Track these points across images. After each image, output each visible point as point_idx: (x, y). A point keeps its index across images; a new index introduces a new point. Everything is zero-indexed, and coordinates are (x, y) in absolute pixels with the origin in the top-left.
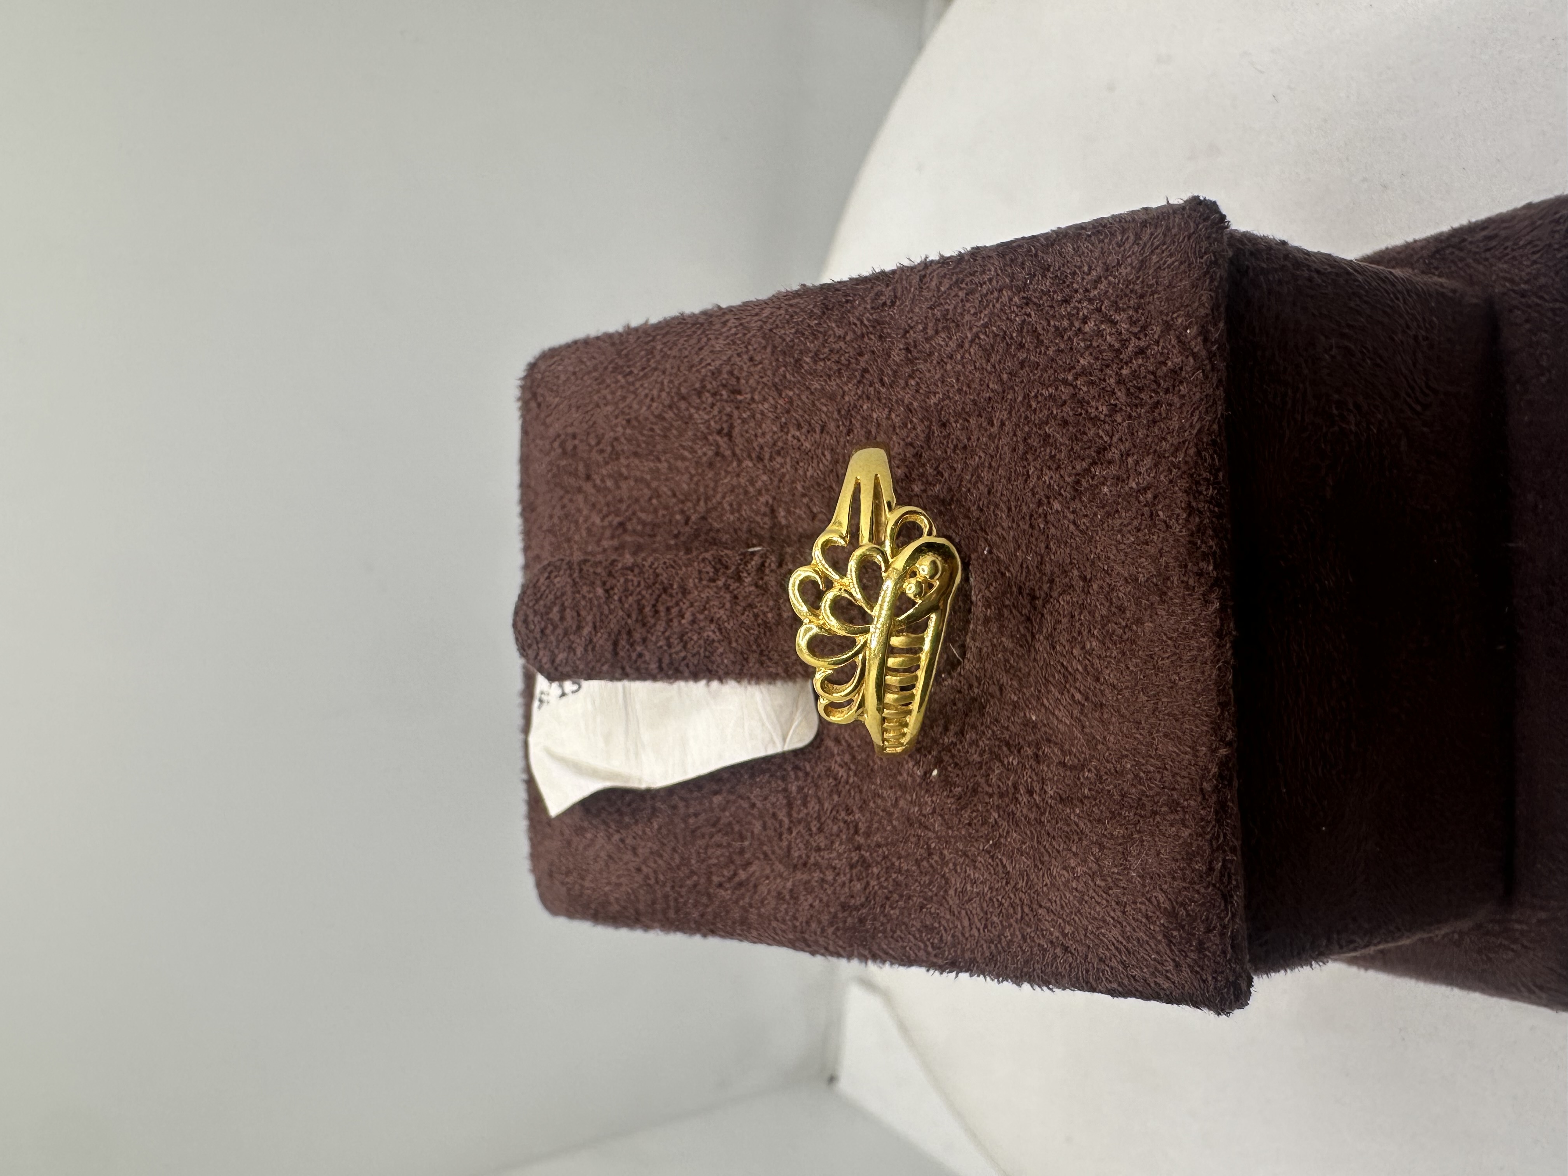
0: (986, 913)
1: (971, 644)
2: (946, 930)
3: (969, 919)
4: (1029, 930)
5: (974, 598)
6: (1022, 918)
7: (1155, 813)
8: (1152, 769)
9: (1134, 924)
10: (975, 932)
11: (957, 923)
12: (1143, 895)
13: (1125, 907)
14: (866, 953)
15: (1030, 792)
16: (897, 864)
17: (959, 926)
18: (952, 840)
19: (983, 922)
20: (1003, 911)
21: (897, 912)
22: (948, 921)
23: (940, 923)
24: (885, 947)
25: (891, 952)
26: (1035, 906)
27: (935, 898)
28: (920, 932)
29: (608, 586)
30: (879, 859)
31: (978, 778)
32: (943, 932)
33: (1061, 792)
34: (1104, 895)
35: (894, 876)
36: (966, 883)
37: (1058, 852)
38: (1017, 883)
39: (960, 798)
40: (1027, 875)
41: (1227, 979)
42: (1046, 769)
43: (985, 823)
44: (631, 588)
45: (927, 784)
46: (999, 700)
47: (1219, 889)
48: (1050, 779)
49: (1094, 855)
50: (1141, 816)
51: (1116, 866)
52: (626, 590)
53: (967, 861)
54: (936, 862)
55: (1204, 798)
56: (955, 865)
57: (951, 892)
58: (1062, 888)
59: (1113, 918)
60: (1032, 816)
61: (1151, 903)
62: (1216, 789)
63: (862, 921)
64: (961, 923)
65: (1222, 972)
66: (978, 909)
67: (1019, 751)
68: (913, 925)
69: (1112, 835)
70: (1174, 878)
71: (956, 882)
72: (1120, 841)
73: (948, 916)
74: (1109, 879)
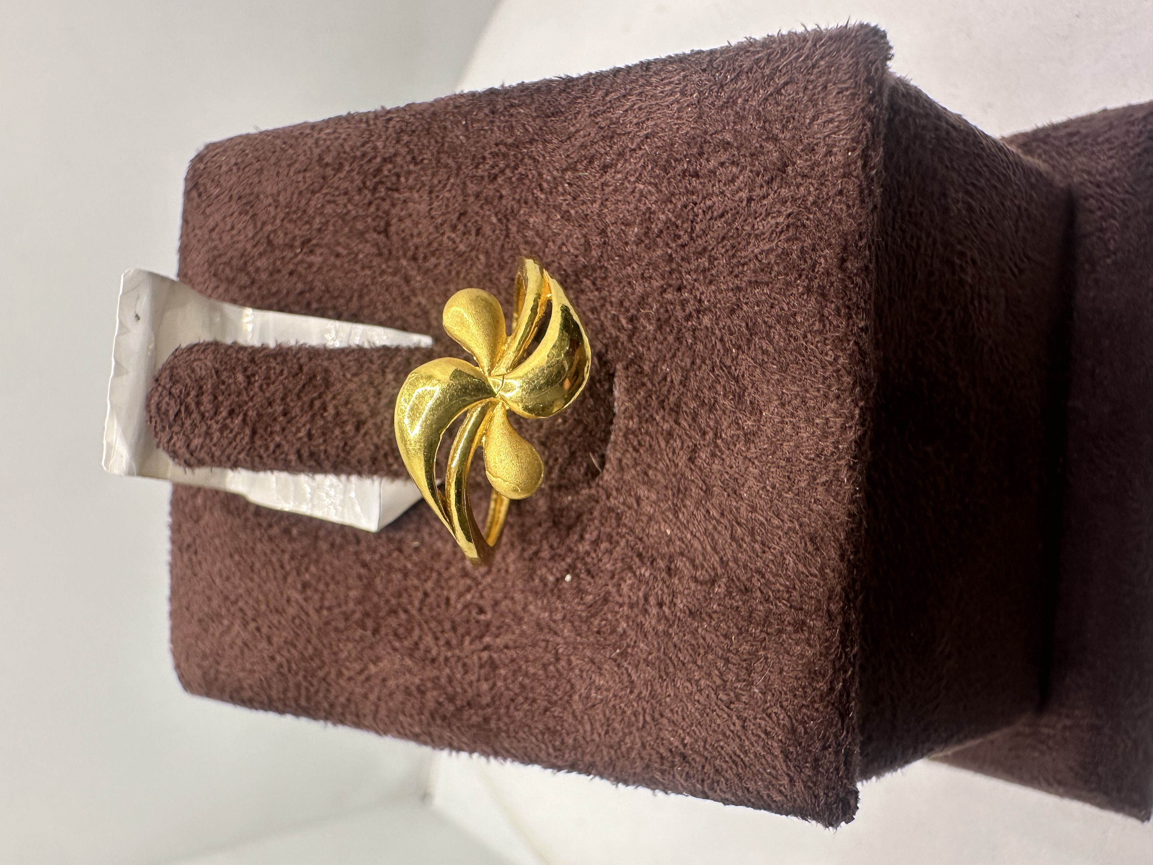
0: (608, 719)
1: (611, 456)
2: (568, 734)
3: (592, 724)
4: (649, 738)
5: (616, 410)
6: (643, 727)
7: (780, 632)
8: (781, 588)
9: (754, 739)
10: (596, 736)
11: (580, 727)
12: (764, 711)
13: (745, 721)
14: (489, 750)
15: (660, 605)
16: (524, 667)
17: (581, 731)
18: (581, 647)
19: (605, 728)
20: (626, 719)
21: (521, 714)
22: (570, 725)
23: (562, 726)
24: (507, 746)
25: (513, 751)
26: (657, 715)
27: (559, 702)
28: (543, 734)
29: (249, 373)
30: (507, 661)
31: (610, 587)
32: (565, 735)
33: (690, 606)
34: (726, 709)
35: (521, 679)
36: (590, 689)
37: (684, 664)
38: (641, 693)
39: (591, 606)
40: (652, 685)
41: (838, 795)
42: (677, 582)
43: (613, 631)
44: (273, 377)
45: (559, 590)
46: (636, 512)
47: (837, 708)
48: (680, 593)
49: (719, 670)
50: (768, 634)
51: (739, 681)
52: (268, 378)
53: (593, 668)
54: (563, 667)
55: (831, 620)
56: (581, 671)
57: (576, 697)
58: (685, 699)
59: (732, 732)
60: (661, 628)
61: (771, 718)
62: (844, 612)
63: (486, 720)
64: (583, 726)
65: (834, 788)
66: (601, 716)
67: (652, 563)
68: (536, 728)
69: (738, 651)
70: (795, 695)
71: (581, 688)
72: (745, 657)
73: (571, 720)
74: (732, 694)
